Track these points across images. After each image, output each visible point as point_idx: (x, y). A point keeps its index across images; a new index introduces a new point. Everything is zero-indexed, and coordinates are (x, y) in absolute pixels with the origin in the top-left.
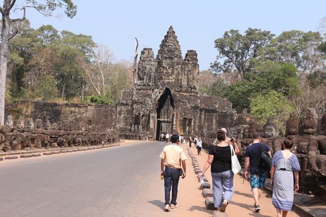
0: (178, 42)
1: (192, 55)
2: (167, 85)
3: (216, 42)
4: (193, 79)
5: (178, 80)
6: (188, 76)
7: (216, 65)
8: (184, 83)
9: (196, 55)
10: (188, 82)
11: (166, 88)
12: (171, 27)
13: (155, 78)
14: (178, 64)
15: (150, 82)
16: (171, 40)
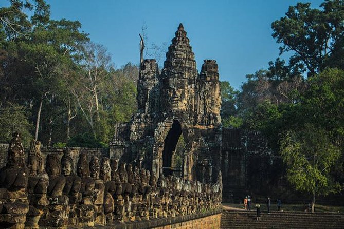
0: (191, 48)
1: (210, 67)
2: (176, 115)
3: (274, 26)
4: (212, 104)
5: (191, 107)
6: (204, 99)
7: (279, 64)
8: (201, 111)
9: (216, 66)
10: (205, 109)
11: (174, 120)
12: (181, 26)
13: (160, 105)
14: (190, 83)
15: (154, 111)
16: (181, 46)
